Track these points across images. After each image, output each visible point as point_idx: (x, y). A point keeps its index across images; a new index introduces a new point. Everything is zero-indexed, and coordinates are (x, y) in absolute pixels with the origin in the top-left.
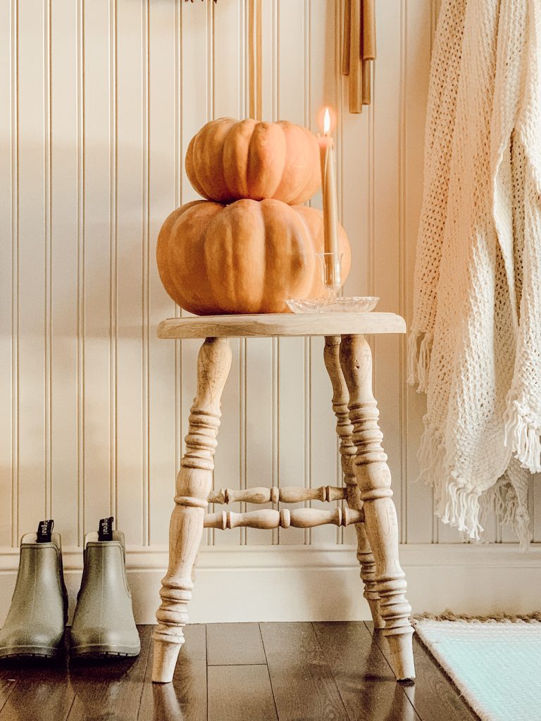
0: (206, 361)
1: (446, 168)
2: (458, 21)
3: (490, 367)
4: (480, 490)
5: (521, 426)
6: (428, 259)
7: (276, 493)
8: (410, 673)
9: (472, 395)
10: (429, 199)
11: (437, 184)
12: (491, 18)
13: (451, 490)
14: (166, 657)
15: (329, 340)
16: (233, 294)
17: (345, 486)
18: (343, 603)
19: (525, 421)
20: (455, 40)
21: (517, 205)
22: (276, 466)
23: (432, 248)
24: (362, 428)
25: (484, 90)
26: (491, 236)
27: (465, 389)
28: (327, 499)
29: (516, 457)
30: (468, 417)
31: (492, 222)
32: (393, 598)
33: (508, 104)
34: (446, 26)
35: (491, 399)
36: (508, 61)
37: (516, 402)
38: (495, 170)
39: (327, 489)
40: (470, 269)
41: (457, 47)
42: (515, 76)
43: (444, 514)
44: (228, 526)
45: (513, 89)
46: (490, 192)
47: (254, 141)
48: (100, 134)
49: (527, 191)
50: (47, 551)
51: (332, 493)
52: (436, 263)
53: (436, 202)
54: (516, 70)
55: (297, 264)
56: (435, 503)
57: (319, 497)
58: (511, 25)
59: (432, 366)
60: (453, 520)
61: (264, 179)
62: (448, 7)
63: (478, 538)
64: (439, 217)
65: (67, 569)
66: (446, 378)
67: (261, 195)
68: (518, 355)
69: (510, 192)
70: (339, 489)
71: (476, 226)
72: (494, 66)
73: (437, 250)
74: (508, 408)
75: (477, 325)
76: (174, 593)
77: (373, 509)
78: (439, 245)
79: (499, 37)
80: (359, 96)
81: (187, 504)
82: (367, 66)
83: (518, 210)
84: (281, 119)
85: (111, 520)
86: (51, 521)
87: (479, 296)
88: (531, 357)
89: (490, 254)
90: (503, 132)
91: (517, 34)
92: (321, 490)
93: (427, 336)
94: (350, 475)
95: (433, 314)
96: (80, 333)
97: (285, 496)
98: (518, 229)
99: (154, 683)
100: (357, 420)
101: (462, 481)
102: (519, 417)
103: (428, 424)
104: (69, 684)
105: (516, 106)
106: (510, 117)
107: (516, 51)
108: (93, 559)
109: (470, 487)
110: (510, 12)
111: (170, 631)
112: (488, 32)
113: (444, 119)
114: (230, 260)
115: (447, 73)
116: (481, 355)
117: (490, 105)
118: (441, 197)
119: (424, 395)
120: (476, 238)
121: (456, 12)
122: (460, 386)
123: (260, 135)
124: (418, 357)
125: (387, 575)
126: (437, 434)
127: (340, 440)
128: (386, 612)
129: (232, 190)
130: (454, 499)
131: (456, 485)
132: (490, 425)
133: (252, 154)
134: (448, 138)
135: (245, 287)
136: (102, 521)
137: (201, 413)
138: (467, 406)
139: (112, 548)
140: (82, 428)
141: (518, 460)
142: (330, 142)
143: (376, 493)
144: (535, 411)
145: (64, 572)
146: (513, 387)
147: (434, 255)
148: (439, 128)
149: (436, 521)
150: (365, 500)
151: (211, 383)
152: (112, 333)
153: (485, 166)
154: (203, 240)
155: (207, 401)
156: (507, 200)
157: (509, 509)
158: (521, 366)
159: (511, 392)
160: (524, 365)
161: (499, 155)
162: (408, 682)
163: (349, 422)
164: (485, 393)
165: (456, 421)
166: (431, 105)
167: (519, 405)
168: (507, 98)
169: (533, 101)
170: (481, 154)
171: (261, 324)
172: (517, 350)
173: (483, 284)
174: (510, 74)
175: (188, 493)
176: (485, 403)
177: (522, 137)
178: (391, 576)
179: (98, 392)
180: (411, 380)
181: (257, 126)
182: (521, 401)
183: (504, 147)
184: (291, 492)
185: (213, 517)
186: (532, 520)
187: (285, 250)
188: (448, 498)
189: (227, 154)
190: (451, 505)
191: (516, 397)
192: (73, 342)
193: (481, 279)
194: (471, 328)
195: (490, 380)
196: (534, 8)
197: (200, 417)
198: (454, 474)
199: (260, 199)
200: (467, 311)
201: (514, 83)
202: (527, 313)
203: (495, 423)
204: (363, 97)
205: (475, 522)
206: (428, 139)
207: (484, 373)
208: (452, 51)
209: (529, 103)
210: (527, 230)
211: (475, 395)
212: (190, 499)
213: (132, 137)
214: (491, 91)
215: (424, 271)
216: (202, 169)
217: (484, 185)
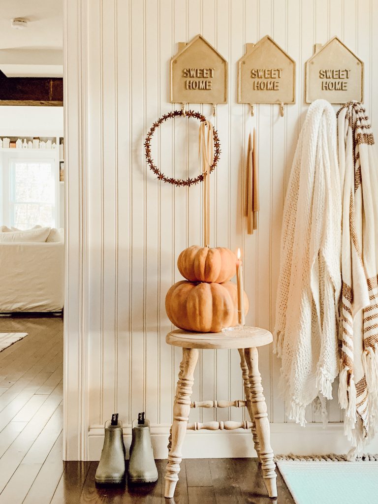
0: (188, 357)
1: (290, 259)
2: (295, 194)
3: (310, 352)
4: (305, 405)
5: (323, 379)
6: (282, 299)
7: (216, 404)
8: (275, 494)
9: (301, 363)
10: (282, 272)
11: (286, 266)
12: (310, 198)
13: (293, 405)
14: (171, 487)
15: (240, 350)
16: (199, 326)
17: (246, 400)
18: (244, 450)
19: (325, 377)
20: (294, 203)
21: (321, 279)
22: (216, 387)
23: (284, 294)
24: (254, 386)
25: (307, 230)
26: (310, 293)
27: (299, 361)
28: (238, 406)
29: (321, 392)
30: (300, 373)
31: (310, 288)
32: (268, 462)
33: (317, 238)
34: (290, 196)
35: (310, 365)
36: (317, 218)
37: (321, 368)
38: (311, 267)
39: (238, 401)
40: (301, 309)
41: (295, 206)
42: (320, 225)
43: (290, 415)
44: (197, 429)
45: (319, 231)
46: (309, 274)
47: (208, 258)
48: (139, 243)
49: (325, 275)
50: (117, 431)
51: (241, 404)
52: (286, 301)
53: (285, 274)
54: (320, 223)
55: (226, 313)
56: (285, 409)
57: (235, 405)
58: (319, 201)
59: (284, 348)
60: (294, 418)
61: (212, 275)
62: (291, 188)
63: (305, 426)
64: (287, 281)
65: (125, 435)
66: (290, 354)
67: (210, 281)
68: (322, 347)
69: (318, 274)
70: (243, 402)
71: (303, 289)
72: (311, 218)
73: (286, 295)
74: (318, 370)
75: (304, 333)
76: (174, 459)
77: (259, 422)
78: (287, 293)
79: (313, 206)
80: (252, 226)
81: (180, 420)
82: (255, 214)
83: (322, 282)
84: (218, 246)
85: (143, 413)
86: (117, 414)
87: (304, 321)
88: (328, 349)
89: (309, 301)
90: (315, 250)
91: (321, 206)
92: (235, 402)
93: (282, 333)
94: (248, 397)
95: (284, 324)
96: (130, 329)
97: (220, 405)
98: (322, 290)
99: (165, 498)
100: (252, 382)
101: (297, 401)
102: (323, 375)
103: (282, 373)
104: (127, 493)
105: (321, 239)
106: (318, 244)
107: (321, 214)
108: (136, 434)
109: (301, 404)
110: (318, 196)
111: (172, 476)
112: (309, 203)
113: (289, 237)
114: (198, 312)
115: (290, 217)
116: (306, 347)
117: (309, 236)
118: (288, 272)
119: (280, 359)
120: (303, 295)
121: (294, 190)
122: (297, 359)
123: (210, 256)
124: (278, 341)
125: (265, 452)
126: (286, 378)
127: (244, 381)
128: (265, 468)
129: (198, 279)
130: (294, 409)
131: (295, 402)
132: (310, 377)
133: (207, 265)
134: (291, 246)
135: (204, 323)
136: (140, 414)
137: (185, 380)
138: (299, 368)
139: (145, 431)
140: (131, 373)
141: (322, 394)
142: (240, 263)
143: (260, 415)
144: (329, 372)
145: (124, 436)
146: (320, 361)
147: (285, 298)
148: (287, 241)
149: (286, 417)
150: (256, 418)
151: (190, 367)
152: (144, 329)
153: (307, 262)
154: (186, 302)
155: (188, 375)
156: (317, 277)
157: (318, 408)
158: (323, 352)
159: (319, 363)
160: (324, 352)
161: (313, 261)
162: (274, 498)
163: (248, 383)
164: (307, 363)
165: (295, 375)
166: (283, 230)
167: (322, 370)
168: (316, 236)
169: (328, 238)
170: (305, 258)
171: (211, 345)
172: (322, 344)
173: (306, 315)
174: (318, 225)
175: (180, 415)
176: (307, 367)
177: (323, 254)
178: (267, 453)
179: (138, 356)
180: (274, 352)
181: (209, 251)
182: (323, 368)
183: (316, 256)
184: (223, 403)
185: (190, 425)
186: (329, 414)
187: (221, 308)
188: (292, 408)
189: (196, 263)
190: (293, 411)
191: (321, 366)
192: (127, 334)
193: (305, 313)
194: (301, 335)
195: (310, 357)
196: (328, 194)
197: (185, 381)
198: (294, 398)
199: (210, 283)
200: (300, 327)
201: (320, 228)
202: (326, 329)
203: (312, 376)
204: (254, 227)
205: (303, 419)
206: (282, 245)
207: (307, 354)
208: (293, 207)
209: (326, 239)
210: (326, 292)
211: (303, 364)
212: (181, 418)
213: (153, 244)
214: (310, 230)
215: (280, 304)
216: (185, 268)
217: (306, 272)
